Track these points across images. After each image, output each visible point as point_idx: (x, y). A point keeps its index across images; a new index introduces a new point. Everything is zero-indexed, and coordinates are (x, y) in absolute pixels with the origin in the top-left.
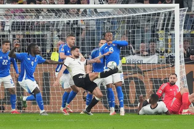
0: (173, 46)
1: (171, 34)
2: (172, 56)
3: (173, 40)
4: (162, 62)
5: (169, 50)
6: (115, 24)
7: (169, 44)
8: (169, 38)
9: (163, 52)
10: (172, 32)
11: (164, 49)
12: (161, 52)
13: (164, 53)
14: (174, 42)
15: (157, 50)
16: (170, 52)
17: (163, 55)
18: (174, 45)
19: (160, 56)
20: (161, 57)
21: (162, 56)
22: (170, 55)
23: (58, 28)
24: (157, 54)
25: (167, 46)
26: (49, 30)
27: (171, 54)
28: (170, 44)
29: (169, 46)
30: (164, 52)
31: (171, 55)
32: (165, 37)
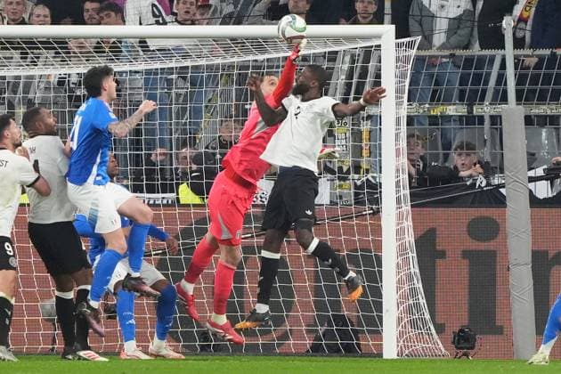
0: (376, 151)
1: (369, 117)
2: (373, 181)
3: (375, 135)
4: (344, 199)
5: (364, 166)
6: (201, 84)
7: (363, 145)
8: (365, 127)
9: (345, 169)
10: (372, 110)
11: (348, 162)
12: (340, 169)
13: (348, 172)
14: (380, 140)
15: (328, 164)
16: (367, 171)
17: (345, 179)
18: (380, 149)
19: (337, 182)
20: (340, 186)
21: (342, 183)
22: (367, 180)
23: (31, 96)
24: (329, 176)
25: (358, 151)
26: (4, 104)
27: (369, 176)
28: (366, 145)
29: (365, 153)
30: (349, 169)
31: (371, 179)
32: (353, 125)
